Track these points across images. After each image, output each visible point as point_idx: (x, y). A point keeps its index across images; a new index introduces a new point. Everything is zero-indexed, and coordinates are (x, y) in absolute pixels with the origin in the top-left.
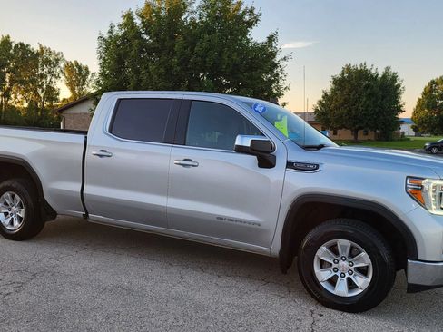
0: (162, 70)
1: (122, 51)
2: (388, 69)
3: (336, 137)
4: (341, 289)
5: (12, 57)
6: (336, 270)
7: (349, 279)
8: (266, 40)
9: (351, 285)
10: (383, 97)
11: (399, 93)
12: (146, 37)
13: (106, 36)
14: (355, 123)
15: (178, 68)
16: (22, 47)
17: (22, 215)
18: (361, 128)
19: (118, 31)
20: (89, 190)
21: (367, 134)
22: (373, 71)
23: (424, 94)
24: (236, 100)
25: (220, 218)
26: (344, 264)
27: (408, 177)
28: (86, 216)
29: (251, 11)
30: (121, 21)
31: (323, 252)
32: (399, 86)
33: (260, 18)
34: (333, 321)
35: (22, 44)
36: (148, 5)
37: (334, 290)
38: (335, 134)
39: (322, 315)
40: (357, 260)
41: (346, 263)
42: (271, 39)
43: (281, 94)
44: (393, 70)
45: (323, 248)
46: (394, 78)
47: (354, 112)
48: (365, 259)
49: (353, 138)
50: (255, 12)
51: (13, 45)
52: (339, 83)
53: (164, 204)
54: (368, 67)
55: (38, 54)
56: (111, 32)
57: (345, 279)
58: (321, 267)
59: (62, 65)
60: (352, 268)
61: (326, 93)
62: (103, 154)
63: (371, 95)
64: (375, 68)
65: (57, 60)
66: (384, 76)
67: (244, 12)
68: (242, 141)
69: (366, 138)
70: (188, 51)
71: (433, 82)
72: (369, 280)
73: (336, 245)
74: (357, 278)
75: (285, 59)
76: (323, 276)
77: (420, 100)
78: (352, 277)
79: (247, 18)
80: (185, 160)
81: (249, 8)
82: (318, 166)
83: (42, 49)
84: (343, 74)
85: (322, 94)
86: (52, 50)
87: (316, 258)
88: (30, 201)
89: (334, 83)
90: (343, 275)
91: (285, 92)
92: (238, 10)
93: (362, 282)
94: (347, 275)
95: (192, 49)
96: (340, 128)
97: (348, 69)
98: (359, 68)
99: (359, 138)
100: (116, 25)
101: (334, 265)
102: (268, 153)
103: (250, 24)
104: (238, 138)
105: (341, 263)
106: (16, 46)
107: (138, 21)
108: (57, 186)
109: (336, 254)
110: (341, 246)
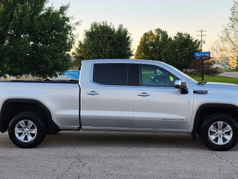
2: (121, 26)
4: (220, 142)
6: (217, 134)
9: (224, 140)
10: (121, 46)
11: (129, 43)
17: (34, 132)
20: (84, 113)
22: (112, 27)
23: (141, 42)
25: (164, 119)
26: (220, 132)
28: (80, 128)
32: (129, 38)
37: (217, 143)
40: (226, 129)
44: (124, 27)
45: (212, 126)
46: (126, 33)
48: (229, 128)
52: (89, 35)
53: (133, 116)
54: (109, 24)
57: (221, 138)
58: (211, 134)
60: (224, 133)
62: (93, 94)
63: (113, 44)
64: (112, 25)
66: (119, 31)
71: (146, 34)
72: (231, 136)
73: (217, 124)
74: (226, 136)
75: (77, 23)
76: (212, 137)
77: (139, 46)
78: (224, 136)
82: (207, 91)
84: (92, 29)
87: (209, 130)
89: (86, 36)
90: (220, 136)
93: (229, 138)
94: (222, 136)
97: (95, 25)
98: (102, 25)
109: (217, 128)
110: (219, 124)
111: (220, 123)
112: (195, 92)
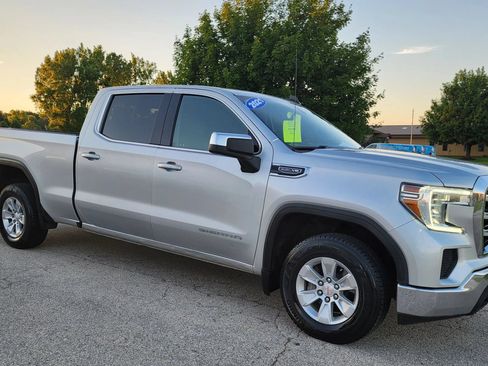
0: (237, 76)
1: (197, 57)
3: (446, 153)
4: (324, 316)
5: (104, 69)
6: (321, 293)
7: (334, 304)
8: (356, 41)
9: (336, 312)
12: (224, 41)
13: (183, 41)
14: (468, 137)
15: (254, 74)
16: (114, 58)
17: (22, 222)
18: (474, 143)
19: (194, 36)
20: (81, 196)
21: (482, 150)
24: (228, 93)
25: (203, 230)
26: (329, 287)
27: (403, 183)
28: (80, 225)
29: (340, 9)
30: (199, 24)
31: (306, 272)
33: (351, 16)
34: (307, 352)
35: (114, 55)
36: (227, 6)
37: (317, 316)
38: (445, 149)
39: (298, 344)
40: (344, 282)
41: (331, 286)
42: (362, 40)
43: (373, 103)
45: (307, 267)
47: (467, 125)
48: (350, 282)
49: (464, 154)
50: (346, 10)
51: (105, 56)
52: (451, 91)
55: (130, 64)
56: (187, 36)
57: (329, 304)
58: (306, 289)
59: (155, 76)
60: (338, 292)
61: (435, 104)
62: (92, 157)
65: (150, 72)
67: (332, 11)
68: (217, 139)
69: (481, 154)
70: (265, 54)
72: (355, 306)
73: (320, 264)
74: (343, 303)
75: (375, 60)
76: (306, 299)
78: (336, 302)
79: (335, 17)
80: (170, 163)
81: (338, 5)
82: (303, 170)
83: (135, 60)
85: (431, 104)
86: (145, 60)
87: (298, 278)
88: (29, 207)
89: (445, 92)
90: (328, 299)
91: (379, 101)
92: (327, 8)
93: (348, 308)
94: (332, 300)
95: (269, 53)
96: (451, 142)
97: (462, 76)
98: (476, 74)
99: (471, 155)
100: (193, 29)
101: (318, 288)
102: (251, 154)
103: (339, 24)
104: (214, 135)
105: (326, 284)
106: (108, 57)
107: (215, 24)
108: (53, 192)
109: (321, 273)
110: (326, 265)
111: (329, 263)
112: (274, 169)
